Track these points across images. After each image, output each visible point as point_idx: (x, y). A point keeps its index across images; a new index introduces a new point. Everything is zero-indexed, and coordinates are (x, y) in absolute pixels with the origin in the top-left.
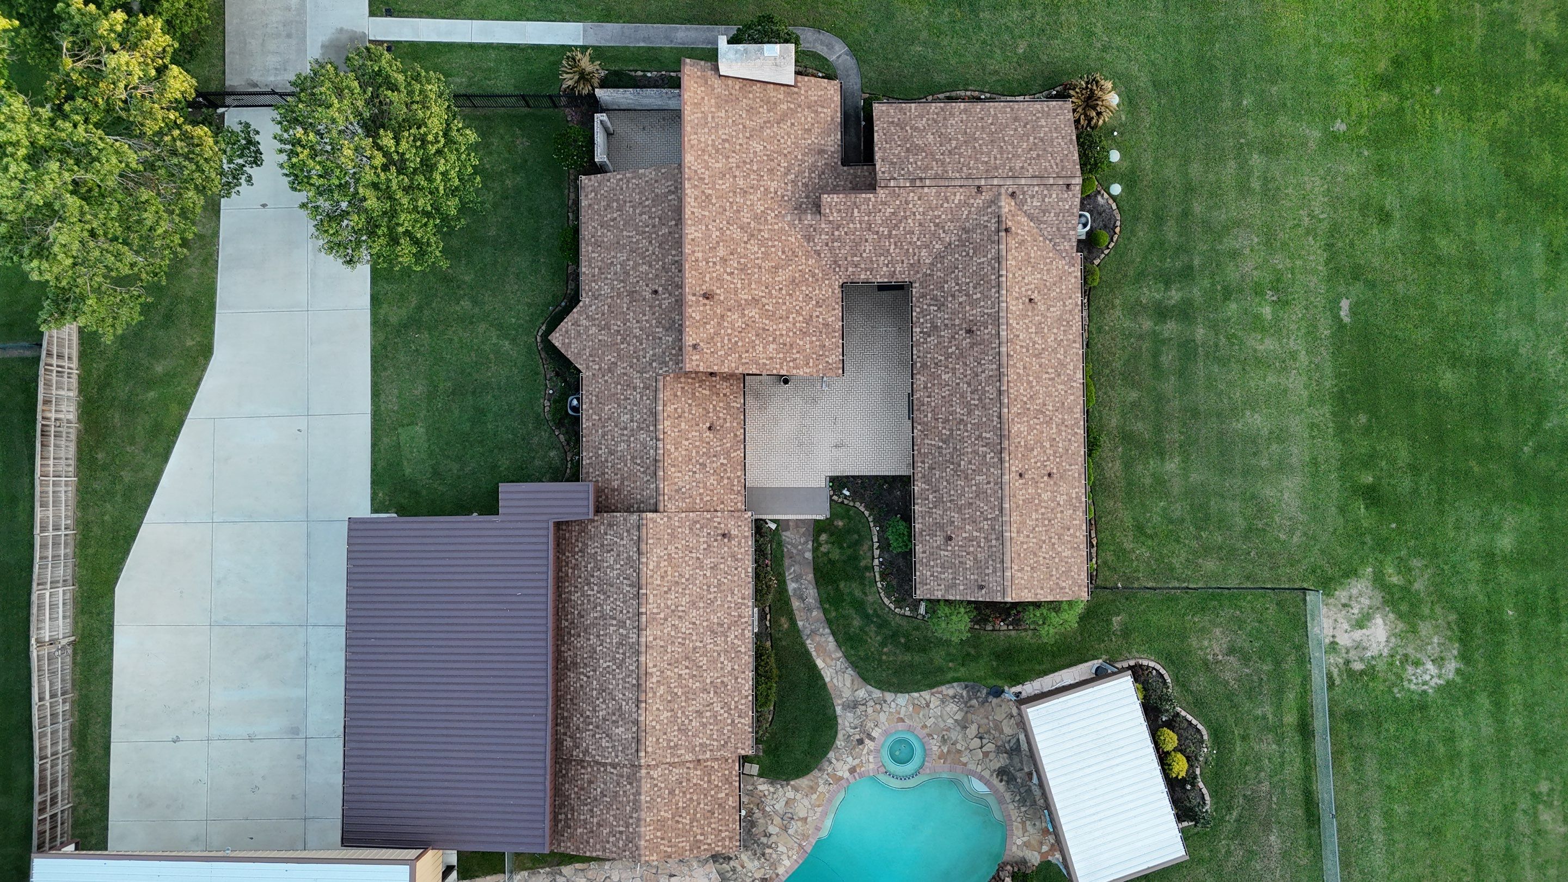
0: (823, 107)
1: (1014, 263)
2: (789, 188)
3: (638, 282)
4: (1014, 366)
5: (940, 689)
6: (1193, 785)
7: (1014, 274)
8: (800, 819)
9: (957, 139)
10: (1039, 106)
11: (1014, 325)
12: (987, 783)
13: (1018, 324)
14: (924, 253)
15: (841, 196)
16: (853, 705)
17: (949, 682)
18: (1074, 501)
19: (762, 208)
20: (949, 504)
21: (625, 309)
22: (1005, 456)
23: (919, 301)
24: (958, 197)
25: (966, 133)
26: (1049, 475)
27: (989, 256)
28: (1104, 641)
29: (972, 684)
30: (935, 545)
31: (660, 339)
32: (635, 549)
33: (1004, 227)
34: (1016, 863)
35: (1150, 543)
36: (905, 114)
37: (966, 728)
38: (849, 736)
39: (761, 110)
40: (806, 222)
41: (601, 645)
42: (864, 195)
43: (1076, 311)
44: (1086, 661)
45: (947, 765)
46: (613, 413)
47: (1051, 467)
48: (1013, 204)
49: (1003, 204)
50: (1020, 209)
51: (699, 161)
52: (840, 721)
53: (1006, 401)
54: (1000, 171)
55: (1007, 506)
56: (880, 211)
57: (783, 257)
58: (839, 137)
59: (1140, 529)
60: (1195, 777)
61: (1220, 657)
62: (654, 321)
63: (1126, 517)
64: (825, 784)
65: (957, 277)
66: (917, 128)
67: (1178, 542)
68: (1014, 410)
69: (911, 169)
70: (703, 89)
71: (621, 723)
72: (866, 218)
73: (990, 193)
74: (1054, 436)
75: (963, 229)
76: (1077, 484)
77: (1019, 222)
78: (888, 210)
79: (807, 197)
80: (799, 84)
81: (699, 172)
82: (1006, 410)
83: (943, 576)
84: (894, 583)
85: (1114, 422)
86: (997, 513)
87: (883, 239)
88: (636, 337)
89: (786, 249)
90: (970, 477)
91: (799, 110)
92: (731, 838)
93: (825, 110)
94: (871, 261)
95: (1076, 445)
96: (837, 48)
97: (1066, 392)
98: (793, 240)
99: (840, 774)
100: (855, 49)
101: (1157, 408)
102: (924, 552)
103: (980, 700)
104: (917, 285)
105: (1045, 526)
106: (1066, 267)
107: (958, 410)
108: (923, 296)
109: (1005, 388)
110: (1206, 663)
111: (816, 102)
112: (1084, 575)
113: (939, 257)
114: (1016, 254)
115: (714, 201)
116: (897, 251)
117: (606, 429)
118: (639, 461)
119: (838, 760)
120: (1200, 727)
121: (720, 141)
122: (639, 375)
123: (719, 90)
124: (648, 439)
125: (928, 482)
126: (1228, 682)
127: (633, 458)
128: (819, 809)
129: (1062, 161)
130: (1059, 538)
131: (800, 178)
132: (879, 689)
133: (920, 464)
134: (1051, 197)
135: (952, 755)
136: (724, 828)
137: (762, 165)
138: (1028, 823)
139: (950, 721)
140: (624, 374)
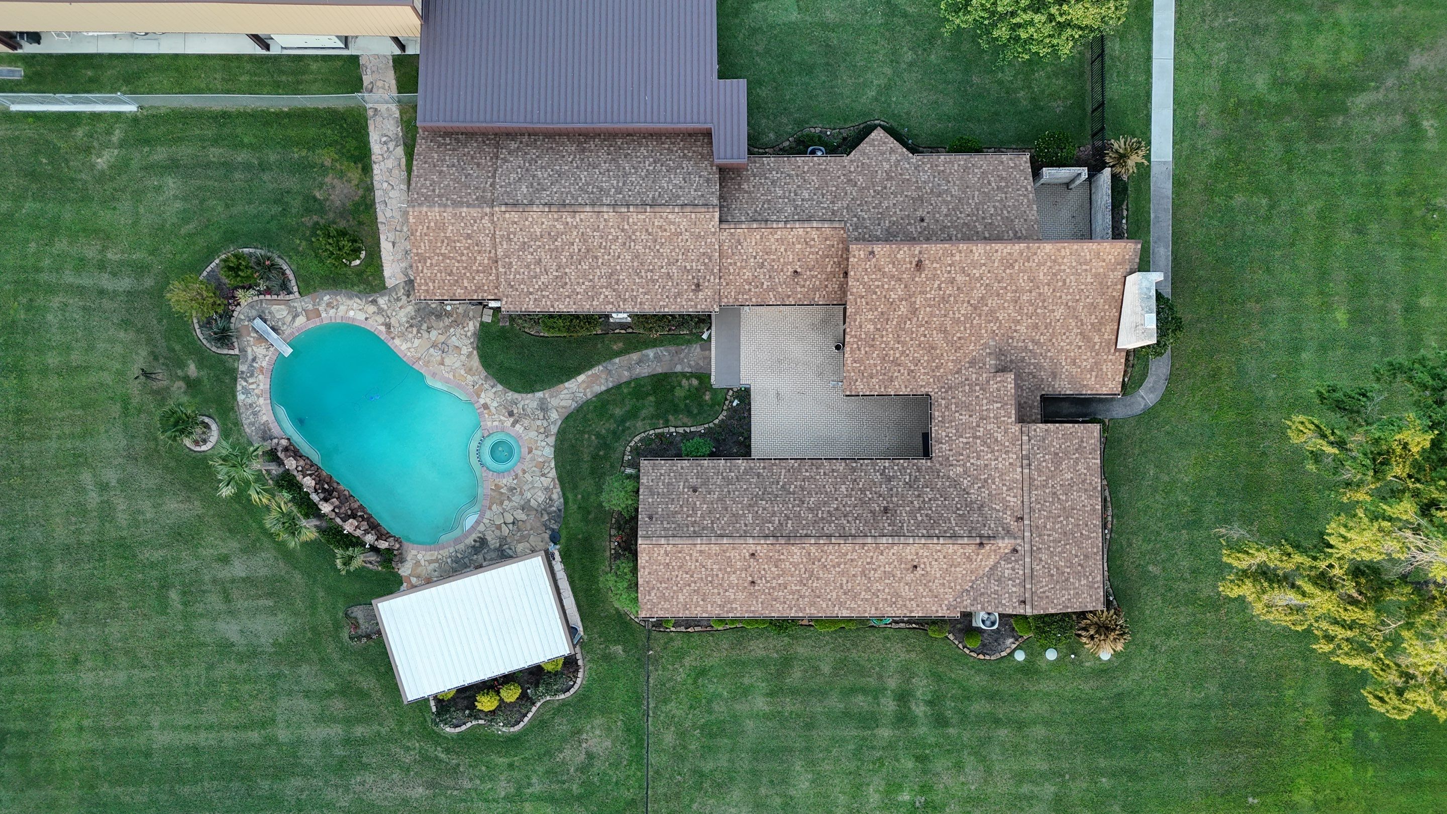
0: (1096, 377)
1: (950, 551)
2: (1020, 344)
3: (931, 205)
4: (854, 550)
5: (558, 486)
6: (470, 716)
7: (939, 551)
8: (443, 359)
9: (1067, 501)
10: (1098, 579)
11: (892, 551)
12: (473, 528)
13: (893, 554)
14: (959, 470)
15: (1013, 391)
16: (543, 407)
17: (564, 494)
18: (729, 606)
19: (1001, 318)
20: (726, 490)
21: (906, 193)
22: (771, 541)
23: (914, 465)
24: (1012, 499)
25: (1073, 509)
26: (753, 582)
27: (957, 528)
28: (600, 637)
29: (561, 516)
30: (689, 477)
31: (879, 225)
32: (686, 202)
33: (985, 542)
34: (401, 554)
35: (690, 681)
36: (1090, 453)
37: (523, 510)
38: (516, 404)
39: (1093, 317)
40: (988, 359)
41: (600, 173)
42: (1013, 412)
43: (905, 611)
44: (582, 620)
45: (490, 492)
46: (810, 184)
47: (761, 584)
48: (1007, 551)
49: (1006, 541)
50: (1001, 558)
51: (1045, 257)
52: (530, 395)
53: (822, 542)
54: (1037, 539)
55: (725, 541)
56: (999, 428)
57: (955, 338)
58: (1068, 392)
59: (702, 672)
60: (476, 718)
61: (584, 745)
62: (895, 219)
63: (714, 660)
64: (474, 381)
65: (936, 499)
66: (1077, 464)
67: (691, 707)
68: (813, 549)
69: (1038, 456)
70: (1113, 261)
71: (531, 190)
72: (992, 415)
73: (1017, 530)
74: (789, 588)
75: (982, 506)
76: (744, 609)
77: (989, 556)
78: (999, 435)
79: (1011, 361)
80: (1117, 354)
81: (1035, 257)
82: (813, 541)
83: (660, 484)
84: (654, 446)
85: (801, 650)
86: (719, 532)
87: (971, 431)
88: (881, 203)
89: (962, 341)
90: (751, 509)
91: (1093, 354)
92: (427, 291)
93: (1093, 379)
94: (951, 421)
95: (781, 609)
96: (1151, 396)
97: (830, 600)
98: (971, 348)
99: (483, 395)
100: (1150, 412)
101: (813, 690)
102: (682, 468)
103: (548, 523)
104: (929, 464)
105: (706, 578)
106: (946, 602)
107: (812, 499)
108: (919, 470)
109: (833, 541)
110: (579, 732)
111: (1101, 369)
112: (661, 614)
113: (955, 484)
114: (959, 554)
115: (1008, 271)
116: (961, 445)
117: (795, 178)
118: (765, 206)
119: (495, 393)
120: (522, 724)
121: (1064, 277)
122: (845, 206)
123: (1112, 276)
124: (786, 214)
125: (746, 472)
126: (561, 752)
127: (769, 201)
128: (451, 377)
129: (1047, 597)
130: (695, 591)
131: (1029, 354)
132: (558, 432)
133: (762, 465)
134: (1013, 586)
135: (499, 496)
136: (436, 285)
137: (1041, 318)
138: (437, 565)
139: (529, 495)
140: (846, 193)
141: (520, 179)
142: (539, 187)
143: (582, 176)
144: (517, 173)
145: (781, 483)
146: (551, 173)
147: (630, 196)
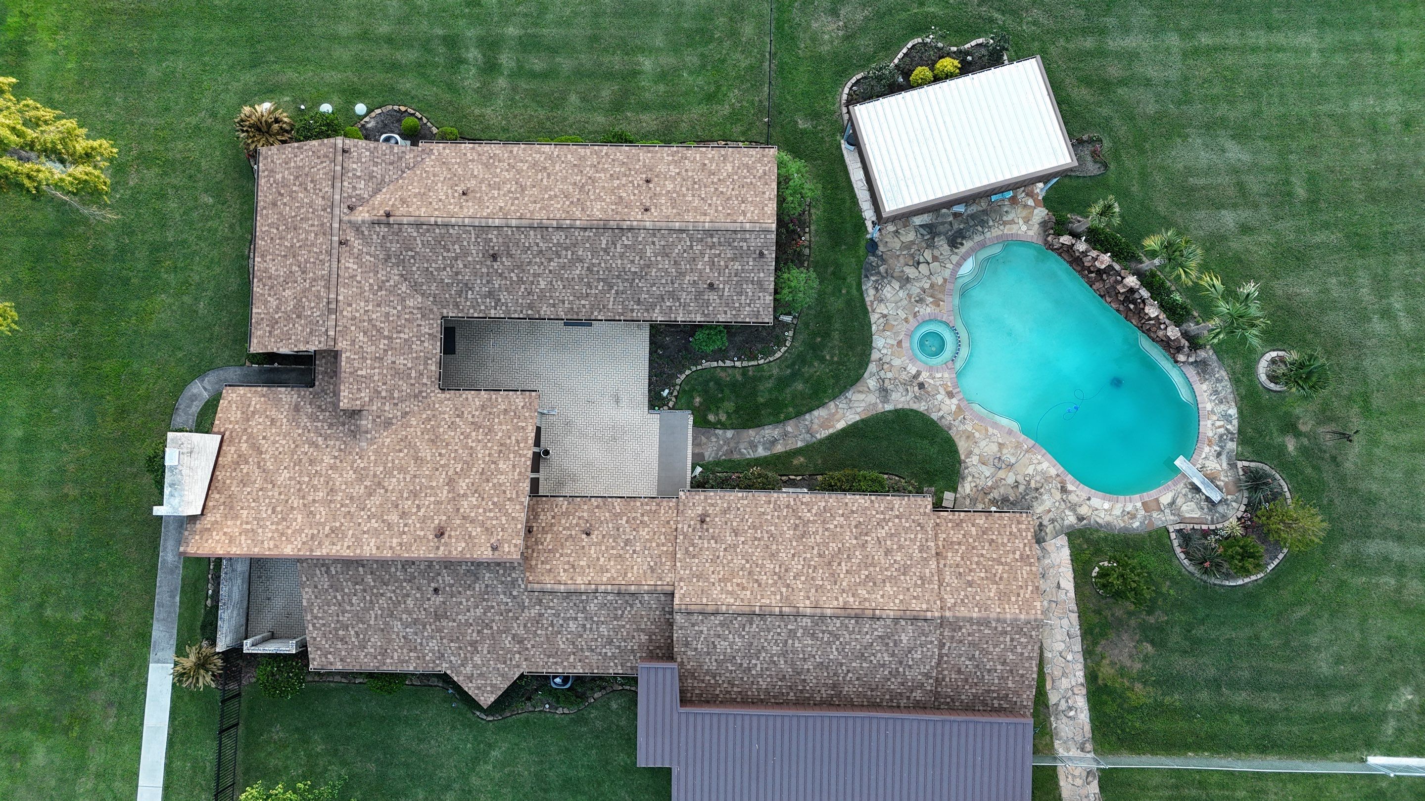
0: (249, 405)
1: (423, 210)
2: (332, 443)
3: (425, 609)
4: (532, 213)
5: (868, 303)
6: (967, 53)
7: (436, 210)
8: (1000, 450)
9: (291, 265)
10: (263, 181)
11: (489, 211)
12: (964, 259)
13: (488, 207)
14: (410, 303)
15: (342, 388)
16: (884, 392)
17: (862, 294)
18: (676, 158)
19: (351, 472)
20: (676, 285)
21: (455, 624)
22: (625, 225)
23: (462, 310)
24: (351, 265)
25: (285, 256)
26: (648, 181)
27: (415, 234)
28: (822, 138)
29: (864, 270)
30: (718, 301)
31: (487, 586)
32: (713, 618)
33: (384, 218)
34: (1045, 232)
35: (724, 89)
36: (262, 319)
37: (908, 278)
38: (916, 397)
39: (245, 471)
40: (370, 426)
41: (814, 657)
42: (343, 364)
43: (479, 149)
44: (843, 155)
45: (945, 298)
46: (567, 639)
47: (639, 179)
48: (361, 208)
49: (360, 218)
50: (368, 201)
51: (293, 539)
52: (900, 406)
53: (568, 222)
54: (325, 221)
55: (677, 224)
56: (361, 347)
57: (406, 451)
58: (283, 389)
59: (710, 98)
60: (959, 52)
61: (841, 23)
62: (468, 592)
63: (697, 111)
64: (964, 424)
65: (438, 269)
66: (277, 307)
67: (723, 61)
68: (578, 214)
69: (318, 313)
70: (214, 533)
71: (896, 637)
72: (369, 362)
73: (348, 231)
74: (608, 175)
75: (386, 261)
76: (659, 155)
77: (381, 204)
78: (361, 338)
79: (344, 424)
80: (222, 430)
81: (304, 540)
82: (578, 222)
83: (750, 294)
84: (759, 346)
85: (601, 119)
86: (684, 235)
87: (393, 345)
88: (485, 613)
89: (398, 448)
90: (648, 262)
91: (250, 430)
92: (1019, 523)
93: (253, 403)
94: (416, 358)
95: (618, 154)
96: (195, 391)
97: (563, 162)
98: (388, 440)
99: (954, 408)
100: (198, 372)
101: (589, 76)
102: (725, 313)
103: (879, 263)
104: (445, 311)
105: (700, 187)
106: (433, 157)
107: (578, 272)
108: (457, 305)
109: (554, 223)
110: (847, 38)
111: (243, 413)
112: (752, 151)
113: (415, 287)
114: (415, 206)
115: (338, 524)
116: (406, 330)
117: (585, 647)
118: (620, 612)
119: (940, 410)
120: (909, 45)
121: (273, 516)
122: (526, 611)
123: (218, 516)
124: (596, 601)
125: (653, 306)
126: (866, 17)
127: (616, 618)
128: (990, 429)
129: (319, 157)
130: (714, 174)
131: (323, 432)
132: (867, 365)
133: (635, 314)
134: (355, 170)
135: (935, 293)
136: (1008, 529)
137: (305, 471)
138: (1005, 218)
139: (901, 293)
140: (525, 626)
141: (910, 652)
142: (887, 641)
143: (836, 653)
144: (913, 659)
145: (613, 291)
146: (872, 658)
147: (779, 626)
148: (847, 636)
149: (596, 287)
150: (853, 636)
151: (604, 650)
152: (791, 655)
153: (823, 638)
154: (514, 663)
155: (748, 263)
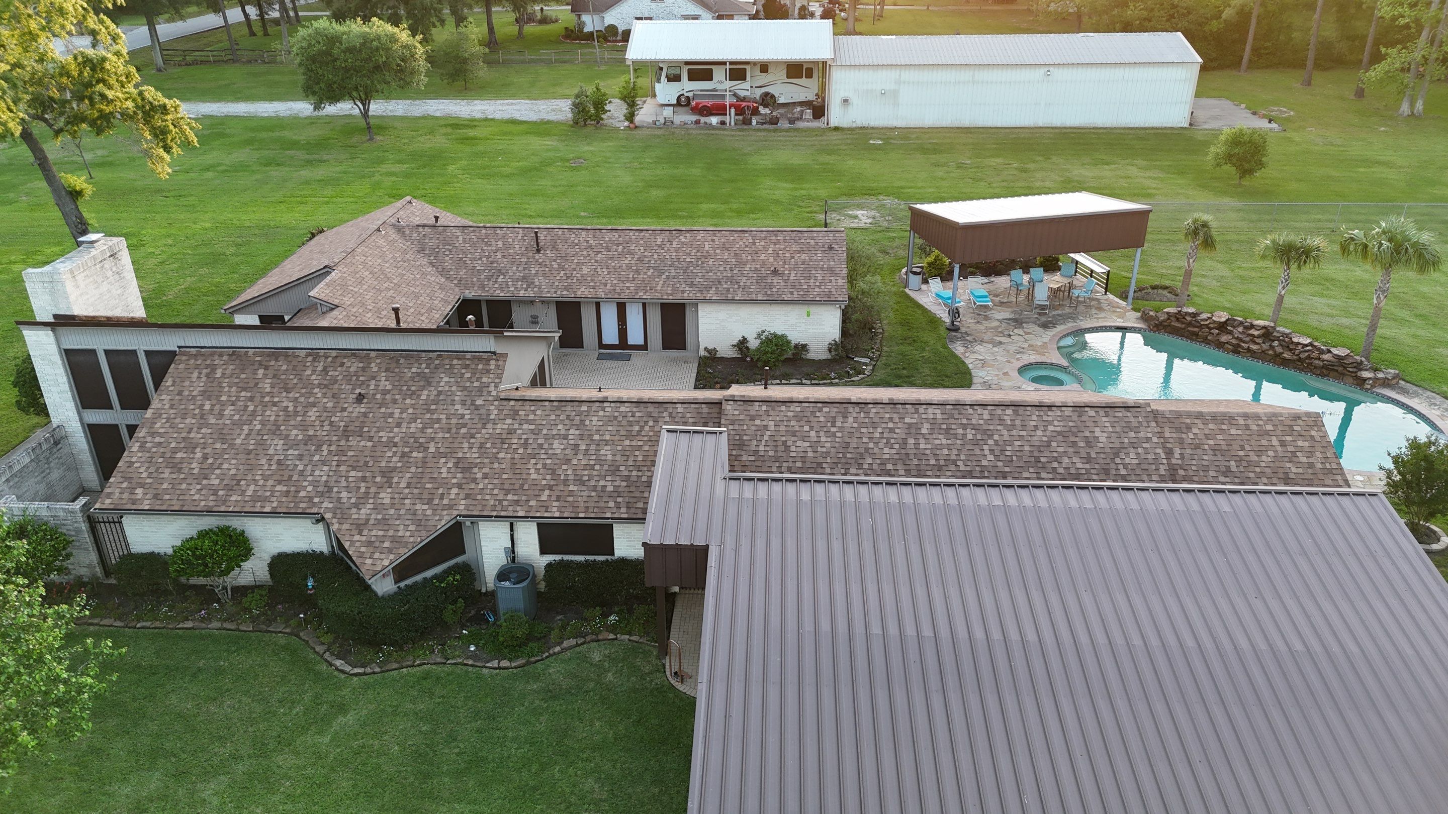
3: (331, 424)
21: (370, 444)
24: (381, 242)
27: (459, 234)
30: (783, 284)
31: (440, 393)
46: (545, 465)
62: (408, 401)
65: (473, 259)
71: (1087, 434)
83: (820, 278)
86: (747, 235)
88: (422, 430)
102: (792, 293)
104: (467, 292)
107: (627, 262)
117: (571, 477)
118: (637, 428)
122: (489, 426)
124: (601, 413)
127: (629, 436)
140: (482, 446)
141: (1117, 455)
142: (1072, 439)
143: (991, 458)
144: (1125, 466)
145: (664, 276)
146: (1055, 465)
147: (891, 419)
148: (1005, 432)
149: (645, 273)
150: (1014, 432)
151: (602, 483)
152: (915, 462)
153: (964, 435)
154: (445, 502)
155: (816, 255)
